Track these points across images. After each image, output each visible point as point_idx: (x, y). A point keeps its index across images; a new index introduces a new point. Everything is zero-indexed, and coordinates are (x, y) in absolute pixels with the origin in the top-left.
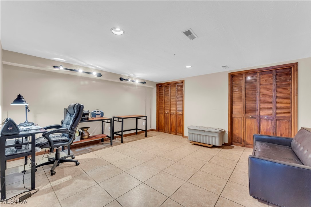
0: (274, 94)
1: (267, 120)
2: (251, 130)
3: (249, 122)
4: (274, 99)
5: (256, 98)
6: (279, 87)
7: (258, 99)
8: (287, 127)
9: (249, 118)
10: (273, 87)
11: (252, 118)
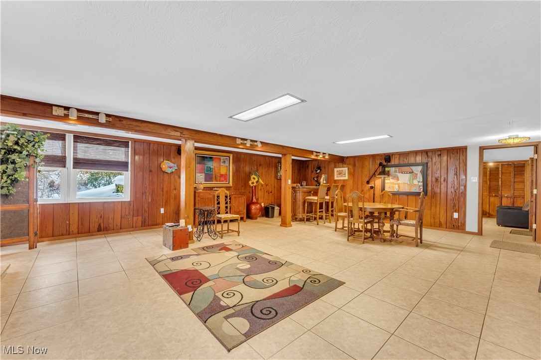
0: (512, 180)
1: (507, 197)
2: (494, 205)
3: (492, 199)
4: (512, 183)
5: (498, 182)
6: (516, 175)
7: (500, 183)
8: (522, 202)
9: (493, 196)
10: (512, 175)
11: (495, 196)
